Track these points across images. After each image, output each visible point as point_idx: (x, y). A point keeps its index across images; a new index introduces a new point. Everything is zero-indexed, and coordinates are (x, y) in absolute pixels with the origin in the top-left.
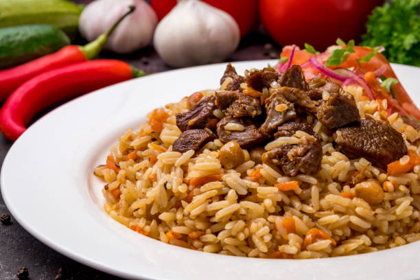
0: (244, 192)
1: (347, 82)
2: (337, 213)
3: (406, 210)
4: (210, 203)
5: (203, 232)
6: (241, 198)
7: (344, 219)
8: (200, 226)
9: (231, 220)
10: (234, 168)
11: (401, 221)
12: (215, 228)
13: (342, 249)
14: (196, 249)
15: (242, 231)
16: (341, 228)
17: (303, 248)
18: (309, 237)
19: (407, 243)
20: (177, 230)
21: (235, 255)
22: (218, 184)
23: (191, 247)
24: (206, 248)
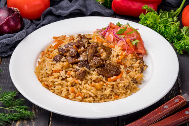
0: (64, 78)
1: (121, 40)
2: (87, 90)
3: (108, 92)
4: (55, 79)
5: (52, 86)
6: (63, 79)
7: (88, 92)
8: (51, 84)
9: (59, 85)
10: (65, 69)
11: (106, 95)
12: (55, 86)
13: (85, 100)
14: (49, 90)
15: (60, 89)
16: (86, 94)
17: (75, 97)
18: (77, 95)
19: (105, 102)
20: (46, 83)
21: (58, 95)
22: (58, 74)
23: (48, 89)
24: (51, 90)
